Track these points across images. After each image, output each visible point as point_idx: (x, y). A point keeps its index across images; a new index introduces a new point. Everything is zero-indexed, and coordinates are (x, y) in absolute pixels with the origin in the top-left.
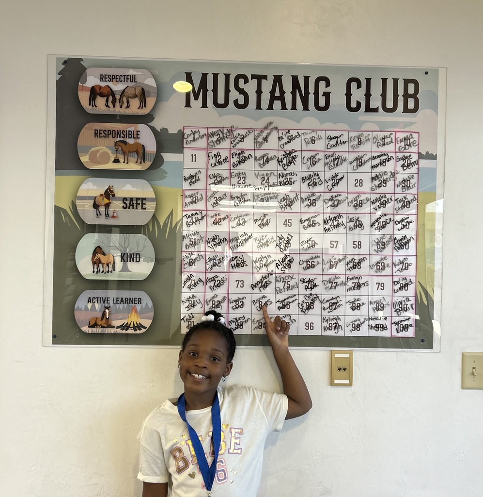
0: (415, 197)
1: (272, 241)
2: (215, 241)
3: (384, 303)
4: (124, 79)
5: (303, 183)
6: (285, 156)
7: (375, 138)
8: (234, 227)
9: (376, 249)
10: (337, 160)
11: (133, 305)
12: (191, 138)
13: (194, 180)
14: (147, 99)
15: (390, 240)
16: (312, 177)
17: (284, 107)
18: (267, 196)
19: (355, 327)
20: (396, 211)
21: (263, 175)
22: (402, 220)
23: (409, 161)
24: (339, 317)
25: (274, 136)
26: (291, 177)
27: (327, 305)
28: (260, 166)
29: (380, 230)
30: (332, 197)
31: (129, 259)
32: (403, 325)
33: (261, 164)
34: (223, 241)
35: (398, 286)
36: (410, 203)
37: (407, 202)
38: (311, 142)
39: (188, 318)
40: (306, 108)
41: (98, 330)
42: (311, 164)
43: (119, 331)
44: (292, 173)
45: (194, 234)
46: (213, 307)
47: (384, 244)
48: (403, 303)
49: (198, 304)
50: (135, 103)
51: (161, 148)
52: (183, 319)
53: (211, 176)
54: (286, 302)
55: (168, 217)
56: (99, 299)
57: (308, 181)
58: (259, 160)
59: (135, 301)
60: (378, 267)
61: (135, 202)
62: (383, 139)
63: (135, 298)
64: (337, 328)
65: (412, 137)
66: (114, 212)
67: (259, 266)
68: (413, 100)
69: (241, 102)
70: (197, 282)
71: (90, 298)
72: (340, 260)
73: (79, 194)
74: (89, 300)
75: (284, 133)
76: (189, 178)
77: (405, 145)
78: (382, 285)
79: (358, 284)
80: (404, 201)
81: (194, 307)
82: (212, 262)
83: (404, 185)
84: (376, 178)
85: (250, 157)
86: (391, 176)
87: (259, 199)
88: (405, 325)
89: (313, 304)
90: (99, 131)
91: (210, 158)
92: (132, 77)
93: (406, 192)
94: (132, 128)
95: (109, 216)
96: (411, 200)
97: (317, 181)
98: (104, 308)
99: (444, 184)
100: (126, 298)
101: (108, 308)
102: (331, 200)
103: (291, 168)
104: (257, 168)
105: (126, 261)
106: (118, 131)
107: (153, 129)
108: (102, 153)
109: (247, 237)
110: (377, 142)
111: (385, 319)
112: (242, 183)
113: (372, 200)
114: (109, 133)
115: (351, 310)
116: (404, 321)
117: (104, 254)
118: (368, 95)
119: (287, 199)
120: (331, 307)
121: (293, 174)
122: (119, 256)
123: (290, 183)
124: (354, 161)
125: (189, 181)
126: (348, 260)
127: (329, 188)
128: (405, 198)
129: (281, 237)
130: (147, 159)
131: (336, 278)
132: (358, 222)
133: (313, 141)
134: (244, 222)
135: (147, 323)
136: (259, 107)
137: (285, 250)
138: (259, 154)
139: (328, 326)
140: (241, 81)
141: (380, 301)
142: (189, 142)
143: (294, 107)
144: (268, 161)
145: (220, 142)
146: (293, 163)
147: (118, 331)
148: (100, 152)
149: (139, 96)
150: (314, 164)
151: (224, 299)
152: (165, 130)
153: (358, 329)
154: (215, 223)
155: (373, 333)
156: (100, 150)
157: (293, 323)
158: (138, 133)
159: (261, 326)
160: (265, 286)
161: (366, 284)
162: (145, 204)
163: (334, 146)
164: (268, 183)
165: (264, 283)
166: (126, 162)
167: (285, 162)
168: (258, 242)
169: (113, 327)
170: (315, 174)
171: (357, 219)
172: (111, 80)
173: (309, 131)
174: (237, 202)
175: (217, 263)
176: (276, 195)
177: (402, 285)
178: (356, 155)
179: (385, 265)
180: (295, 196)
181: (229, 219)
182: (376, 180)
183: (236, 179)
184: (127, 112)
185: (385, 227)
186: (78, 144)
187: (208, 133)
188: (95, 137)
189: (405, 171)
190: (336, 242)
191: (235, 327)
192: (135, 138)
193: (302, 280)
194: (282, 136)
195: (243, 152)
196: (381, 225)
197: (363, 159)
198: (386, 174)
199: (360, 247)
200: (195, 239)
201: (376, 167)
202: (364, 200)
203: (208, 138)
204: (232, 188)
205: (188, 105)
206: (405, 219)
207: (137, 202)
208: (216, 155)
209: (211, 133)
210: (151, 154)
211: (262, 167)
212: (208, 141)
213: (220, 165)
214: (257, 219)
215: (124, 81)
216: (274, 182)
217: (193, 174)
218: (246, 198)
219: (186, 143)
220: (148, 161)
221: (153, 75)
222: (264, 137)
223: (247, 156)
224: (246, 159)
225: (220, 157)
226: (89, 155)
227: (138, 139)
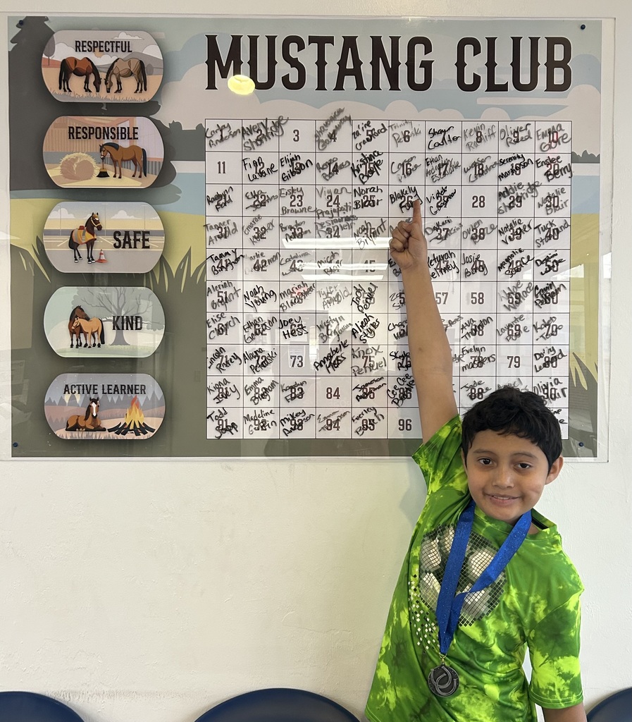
0: (566, 223)
1: (346, 294)
2: (257, 295)
4: (112, 47)
5: (392, 202)
6: (363, 161)
7: (503, 131)
8: (286, 274)
9: (507, 304)
10: (445, 167)
11: (134, 395)
12: (217, 137)
13: (223, 201)
15: (529, 290)
16: (406, 193)
17: (360, 86)
18: (335, 224)
20: (539, 243)
21: (329, 192)
22: (547, 259)
23: (556, 166)
25: (346, 129)
26: (373, 194)
28: (325, 178)
29: (512, 274)
30: (438, 224)
31: (125, 325)
33: (326, 175)
34: (270, 296)
35: (542, 361)
36: (558, 232)
37: (554, 230)
38: (403, 140)
39: (218, 414)
40: (394, 86)
41: (80, 435)
42: (403, 174)
43: (113, 435)
44: (374, 188)
45: (225, 286)
46: (256, 398)
47: (518, 296)
48: (550, 387)
49: (232, 393)
50: (130, 84)
51: (170, 154)
52: (210, 416)
53: (249, 195)
54: (368, 388)
55: (184, 260)
57: (400, 201)
58: (323, 169)
59: (136, 389)
60: (510, 333)
61: (132, 238)
62: (515, 132)
63: (136, 386)
65: (561, 129)
66: (101, 254)
67: (325, 334)
68: (562, 70)
69: (294, 79)
70: (231, 360)
71: (67, 386)
72: (451, 323)
73: (48, 226)
74: (66, 389)
75: (361, 127)
76: (214, 199)
77: (550, 142)
78: (517, 360)
79: (479, 359)
80: (550, 228)
81: (226, 398)
82: (253, 328)
83: (549, 204)
84: (506, 194)
85: (309, 163)
86: (529, 190)
87: (325, 229)
89: (410, 391)
90: (75, 128)
91: (247, 167)
92: (124, 43)
93: (553, 215)
94: (125, 123)
95: (93, 260)
96: (561, 228)
98: (89, 402)
99: (612, 201)
100: (122, 386)
101: (95, 401)
102: (435, 229)
103: (373, 180)
104: (321, 181)
105: (121, 328)
106: (104, 128)
107: (158, 124)
108: (81, 162)
109: (306, 289)
110: (506, 137)
113: (499, 228)
114: (92, 132)
115: (468, 398)
117: (88, 319)
118: (491, 65)
119: (367, 229)
121: (376, 190)
122: (110, 320)
123: (372, 203)
124: (471, 167)
125: (215, 203)
126: (463, 322)
127: (433, 210)
128: (551, 224)
129: (358, 288)
130: (150, 172)
132: (478, 263)
133: (406, 137)
134: (302, 266)
135: (155, 423)
136: (321, 86)
137: (366, 309)
138: (322, 159)
140: (293, 47)
142: (214, 143)
143: (376, 86)
144: (336, 170)
145: (262, 142)
146: (375, 173)
147: (111, 436)
149: (136, 73)
150: (409, 174)
151: (273, 385)
152: (176, 126)
154: (257, 268)
156: (77, 158)
157: (380, 420)
158: (136, 131)
159: (331, 425)
160: (335, 365)
161: (491, 359)
162: (148, 240)
163: (439, 144)
164: (338, 204)
165: (334, 359)
166: (118, 175)
167: (363, 171)
168: (324, 296)
169: (104, 430)
170: (410, 190)
171: (477, 259)
172: (92, 50)
173: (399, 123)
174: (291, 234)
175: (261, 330)
176: (350, 222)
177: (547, 359)
178: (473, 158)
179: (522, 329)
180: (381, 223)
181: (277, 261)
182: (505, 197)
183: (288, 199)
184: (118, 99)
185: (520, 269)
186: (44, 151)
187: (243, 128)
188: (70, 138)
189: (551, 183)
190: (445, 295)
191: (291, 428)
192: (131, 139)
193: (393, 354)
194: (357, 131)
195: (297, 157)
196: (515, 266)
197: (485, 164)
198: (520, 187)
199: (481, 301)
200: (226, 293)
201: (506, 177)
202: (487, 228)
203: (243, 136)
204: (281, 212)
205: (211, 86)
206: (551, 257)
207: (135, 237)
208: (256, 163)
209: (247, 128)
210: (156, 162)
211: (327, 180)
212: (244, 142)
213: (263, 177)
214: (322, 261)
215: (112, 51)
216: (346, 204)
217: (220, 193)
218: (304, 228)
219: (210, 144)
220: (152, 174)
221: (155, 40)
222: (330, 133)
223: (304, 163)
224: (303, 168)
225: (262, 165)
226: (61, 166)
227: (135, 140)
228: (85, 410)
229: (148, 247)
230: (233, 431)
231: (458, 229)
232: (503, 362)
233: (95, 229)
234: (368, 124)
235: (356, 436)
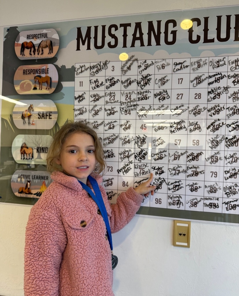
1: (133, 139)
3: (217, 187)
4: (40, 36)
5: (155, 98)
6: (142, 79)
7: (211, 62)
8: (107, 130)
9: (211, 146)
10: (181, 80)
11: (44, 180)
12: (80, 71)
13: (81, 99)
15: (222, 139)
16: (162, 93)
17: (142, 44)
18: (129, 108)
19: (193, 204)
20: (229, 116)
21: (127, 93)
22: (233, 124)
23: (238, 78)
24: (181, 196)
25: (135, 65)
26: (146, 94)
27: (171, 187)
28: (125, 87)
29: (214, 131)
30: (177, 107)
31: (41, 151)
32: (231, 205)
33: (126, 86)
35: (229, 175)
37: (237, 110)
38: (161, 68)
40: (158, 43)
41: (23, 195)
42: (161, 84)
44: (147, 91)
47: (217, 142)
48: (232, 188)
50: (46, 50)
51: (61, 79)
53: (92, 96)
56: (24, 176)
57: (159, 97)
58: (124, 83)
59: (45, 178)
60: (213, 160)
61: (45, 115)
62: (217, 62)
63: (45, 176)
64: (179, 204)
66: (33, 121)
67: (123, 157)
69: (113, 43)
71: (19, 175)
72: (182, 154)
73: (14, 111)
75: (142, 63)
76: (78, 98)
77: (236, 66)
78: (216, 173)
79: (196, 172)
80: (234, 109)
83: (234, 97)
84: (212, 92)
85: (118, 81)
86: (224, 90)
87: (124, 110)
88: (234, 205)
89: (161, 185)
90: (25, 70)
91: (92, 83)
92: (45, 34)
93: (237, 102)
94: (44, 67)
95: (30, 124)
97: (166, 96)
98: (27, 182)
100: (39, 176)
101: (29, 182)
102: (175, 109)
103: (147, 88)
104: (123, 88)
106: (36, 69)
107: (57, 67)
109: (115, 137)
110: (213, 65)
111: (218, 199)
113: (208, 109)
114: (31, 71)
115: (190, 191)
116: (233, 202)
117: (27, 148)
118: (206, 30)
119: (143, 110)
120: (174, 189)
121: (148, 92)
122: (36, 149)
123: (146, 98)
124: (195, 80)
125: (78, 99)
126: (188, 154)
127: (175, 101)
128: (235, 107)
129: (138, 137)
130: (53, 86)
131: (179, 167)
132: (197, 126)
133: (163, 67)
134: (114, 127)
136: (125, 46)
137: (142, 146)
138: (124, 79)
139: (172, 202)
140: (113, 29)
141: (214, 186)
142: (78, 73)
143: (149, 44)
144: (130, 83)
145: (98, 72)
146: (148, 84)
147: (35, 197)
148: (26, 83)
149: (49, 46)
150: (164, 84)
152: (64, 67)
153: (195, 206)
155: (208, 210)
156: (26, 82)
157: (146, 198)
158: (48, 70)
160: (127, 171)
161: (202, 173)
162: (51, 115)
163: (179, 70)
164: (130, 99)
165: (126, 168)
166: (40, 89)
167: (142, 83)
168: (122, 141)
169: (32, 194)
170: (164, 91)
171: (196, 124)
172: (33, 38)
173: (160, 60)
174: (109, 113)
176: (135, 107)
177: (231, 174)
178: (195, 75)
179: (218, 159)
180: (149, 107)
181: (103, 125)
182: (211, 94)
183: (108, 97)
184: (42, 57)
185: (218, 129)
186: (14, 80)
187: (90, 67)
188: (23, 74)
189: (236, 86)
190: (179, 141)
192: (46, 73)
193: (153, 168)
194: (140, 65)
195: (113, 78)
196: (216, 127)
197: (201, 78)
198: (219, 89)
199: (198, 144)
201: (212, 84)
202: (202, 109)
203: (90, 70)
204: (105, 103)
205: (78, 49)
206: (235, 123)
208: (95, 82)
209: (92, 66)
210: (55, 83)
211: (126, 88)
212: (91, 72)
213: (98, 88)
214: (122, 125)
215: (40, 38)
216: (134, 99)
217: (80, 95)
218: (115, 110)
219: (77, 74)
220: (53, 87)
221: (57, 32)
222: (128, 67)
223: (116, 81)
224: (115, 83)
225: (98, 82)
226: (20, 86)
227: (47, 74)
228: (25, 185)
231: (187, 109)
232: (208, 174)
233: (31, 111)
234: (145, 62)
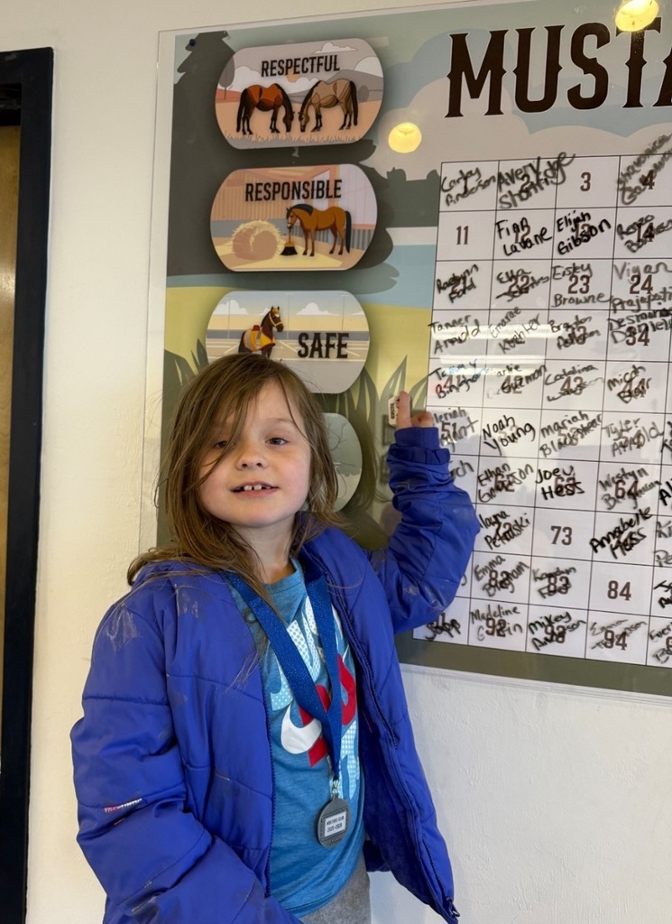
1: (653, 433)
2: (504, 430)
4: (312, 65)
8: (554, 399)
12: (459, 189)
14: (362, 106)
18: (642, 321)
21: (636, 269)
28: (629, 248)
33: (633, 244)
34: (525, 432)
45: (455, 414)
46: (491, 586)
50: (334, 117)
51: (386, 217)
53: (503, 276)
55: (395, 376)
58: (628, 233)
61: (324, 342)
67: (613, 495)
69: (588, 91)
73: (213, 325)
76: (448, 284)
82: (493, 479)
85: (604, 226)
87: (624, 329)
90: (255, 186)
91: (504, 233)
92: (329, 58)
94: (324, 174)
104: (621, 250)
106: (294, 183)
107: (371, 174)
108: (260, 234)
109: (585, 423)
112: (581, 290)
114: (277, 189)
125: (449, 290)
130: (356, 245)
134: (581, 386)
136: (633, 100)
138: (628, 217)
140: (590, 41)
142: (454, 198)
144: (650, 235)
145: (529, 195)
148: (262, 230)
149: (343, 101)
151: (520, 568)
152: (398, 174)
154: (507, 388)
156: (255, 228)
158: (339, 185)
159: (611, 640)
160: (627, 546)
162: (345, 346)
164: (650, 289)
165: (624, 537)
166: (309, 252)
168: (616, 436)
172: (284, 72)
174: (566, 337)
175: (506, 483)
176: (668, 319)
181: (541, 379)
183: (566, 282)
184: (316, 140)
186: (212, 218)
187: (500, 175)
188: (247, 200)
191: (546, 639)
192: (331, 197)
195: (585, 216)
200: (454, 425)
203: (499, 187)
204: (553, 303)
205: (454, 110)
207: (328, 342)
208: (518, 226)
209: (507, 174)
210: (364, 231)
211: (634, 251)
212: (500, 195)
213: (527, 249)
214: (615, 380)
215: (312, 71)
216: (665, 289)
217: (458, 274)
218: (589, 327)
219: (447, 201)
220: (358, 248)
221: (374, 49)
222: (643, 176)
223: (597, 225)
224: (594, 232)
225: (526, 229)
226: (234, 241)
227: (336, 199)
229: (345, 356)
230: (453, 631)
235: (652, 662)
